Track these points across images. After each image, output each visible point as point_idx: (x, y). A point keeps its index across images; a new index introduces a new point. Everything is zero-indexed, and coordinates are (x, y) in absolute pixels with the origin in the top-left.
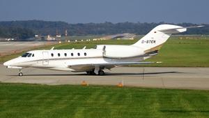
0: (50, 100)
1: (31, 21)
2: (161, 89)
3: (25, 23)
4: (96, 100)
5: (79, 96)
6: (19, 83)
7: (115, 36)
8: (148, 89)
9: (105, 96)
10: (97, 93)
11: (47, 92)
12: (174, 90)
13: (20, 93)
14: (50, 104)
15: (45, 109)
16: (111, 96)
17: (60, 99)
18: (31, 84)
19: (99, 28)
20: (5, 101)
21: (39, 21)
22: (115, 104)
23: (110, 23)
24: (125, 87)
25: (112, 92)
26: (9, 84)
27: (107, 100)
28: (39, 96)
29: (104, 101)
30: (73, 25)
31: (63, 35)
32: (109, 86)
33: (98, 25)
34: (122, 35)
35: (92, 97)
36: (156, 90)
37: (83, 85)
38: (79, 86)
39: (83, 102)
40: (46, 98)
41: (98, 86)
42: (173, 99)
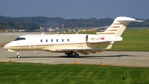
0: (50, 76)
1: (37, 17)
2: (133, 68)
3: (33, 19)
4: (84, 75)
5: (72, 72)
6: (28, 63)
7: (99, 28)
8: (123, 67)
9: (91, 73)
10: (85, 70)
11: (48, 70)
12: (142, 68)
13: (28, 70)
14: (50, 78)
15: (46, 82)
16: (95, 73)
17: (58, 74)
18: (36, 64)
19: (87, 23)
20: (17, 76)
21: (43, 17)
22: (98, 78)
23: (95, 19)
24: (105, 66)
25: (96, 70)
26: (21, 63)
27: (92, 75)
28: (42, 73)
29: (90, 76)
30: (68, 20)
31: (60, 27)
32: (94, 65)
33: (86, 20)
34: (105, 27)
35: (81, 73)
36: (129, 68)
37: (74, 65)
38: (71, 65)
39: (75, 77)
40: (47, 74)
41: (86, 65)
42: (141, 75)
